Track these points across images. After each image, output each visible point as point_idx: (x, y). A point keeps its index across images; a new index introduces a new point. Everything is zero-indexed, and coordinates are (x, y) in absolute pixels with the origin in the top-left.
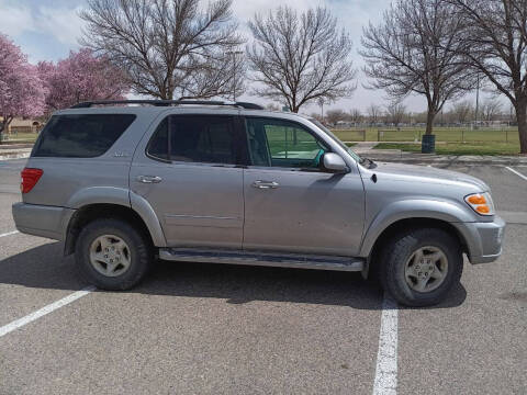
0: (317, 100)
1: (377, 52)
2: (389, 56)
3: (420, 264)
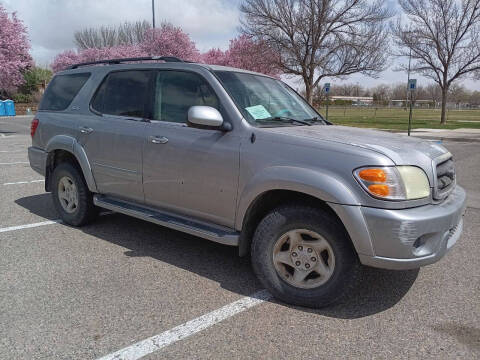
0: (473, 74)
3: (297, 251)
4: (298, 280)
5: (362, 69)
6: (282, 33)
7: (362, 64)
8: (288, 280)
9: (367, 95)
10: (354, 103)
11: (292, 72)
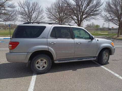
1: (48, 13)
2: (51, 14)
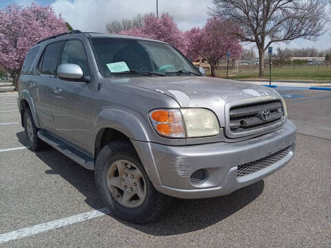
3: (124, 176)
4: (124, 201)
5: (303, 35)
6: (240, 12)
7: (303, 32)
8: (119, 200)
9: (321, 56)
10: (311, 62)
11: (247, 40)
